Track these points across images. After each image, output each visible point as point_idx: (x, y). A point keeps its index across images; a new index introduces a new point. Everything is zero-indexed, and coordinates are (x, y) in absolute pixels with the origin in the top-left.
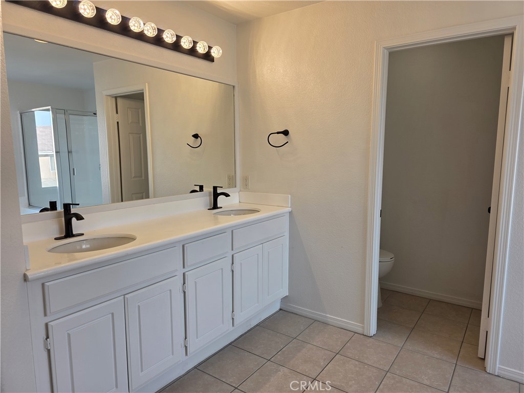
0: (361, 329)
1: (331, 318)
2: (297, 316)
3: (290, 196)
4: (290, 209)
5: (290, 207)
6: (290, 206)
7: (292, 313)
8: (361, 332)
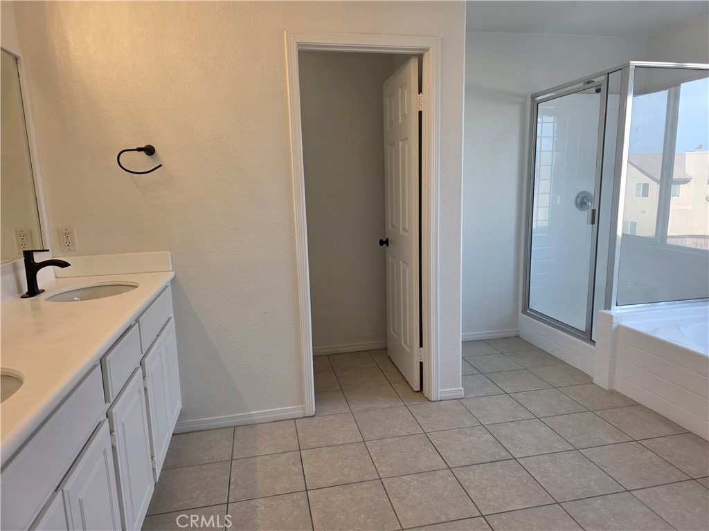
0: (302, 411)
1: (258, 413)
2: (204, 433)
3: (169, 252)
4: (172, 274)
5: (173, 270)
6: (171, 269)
7: (193, 432)
8: (301, 415)
